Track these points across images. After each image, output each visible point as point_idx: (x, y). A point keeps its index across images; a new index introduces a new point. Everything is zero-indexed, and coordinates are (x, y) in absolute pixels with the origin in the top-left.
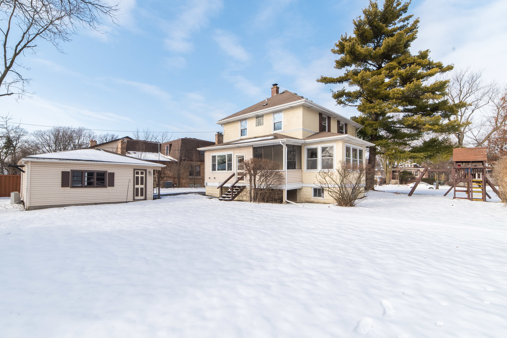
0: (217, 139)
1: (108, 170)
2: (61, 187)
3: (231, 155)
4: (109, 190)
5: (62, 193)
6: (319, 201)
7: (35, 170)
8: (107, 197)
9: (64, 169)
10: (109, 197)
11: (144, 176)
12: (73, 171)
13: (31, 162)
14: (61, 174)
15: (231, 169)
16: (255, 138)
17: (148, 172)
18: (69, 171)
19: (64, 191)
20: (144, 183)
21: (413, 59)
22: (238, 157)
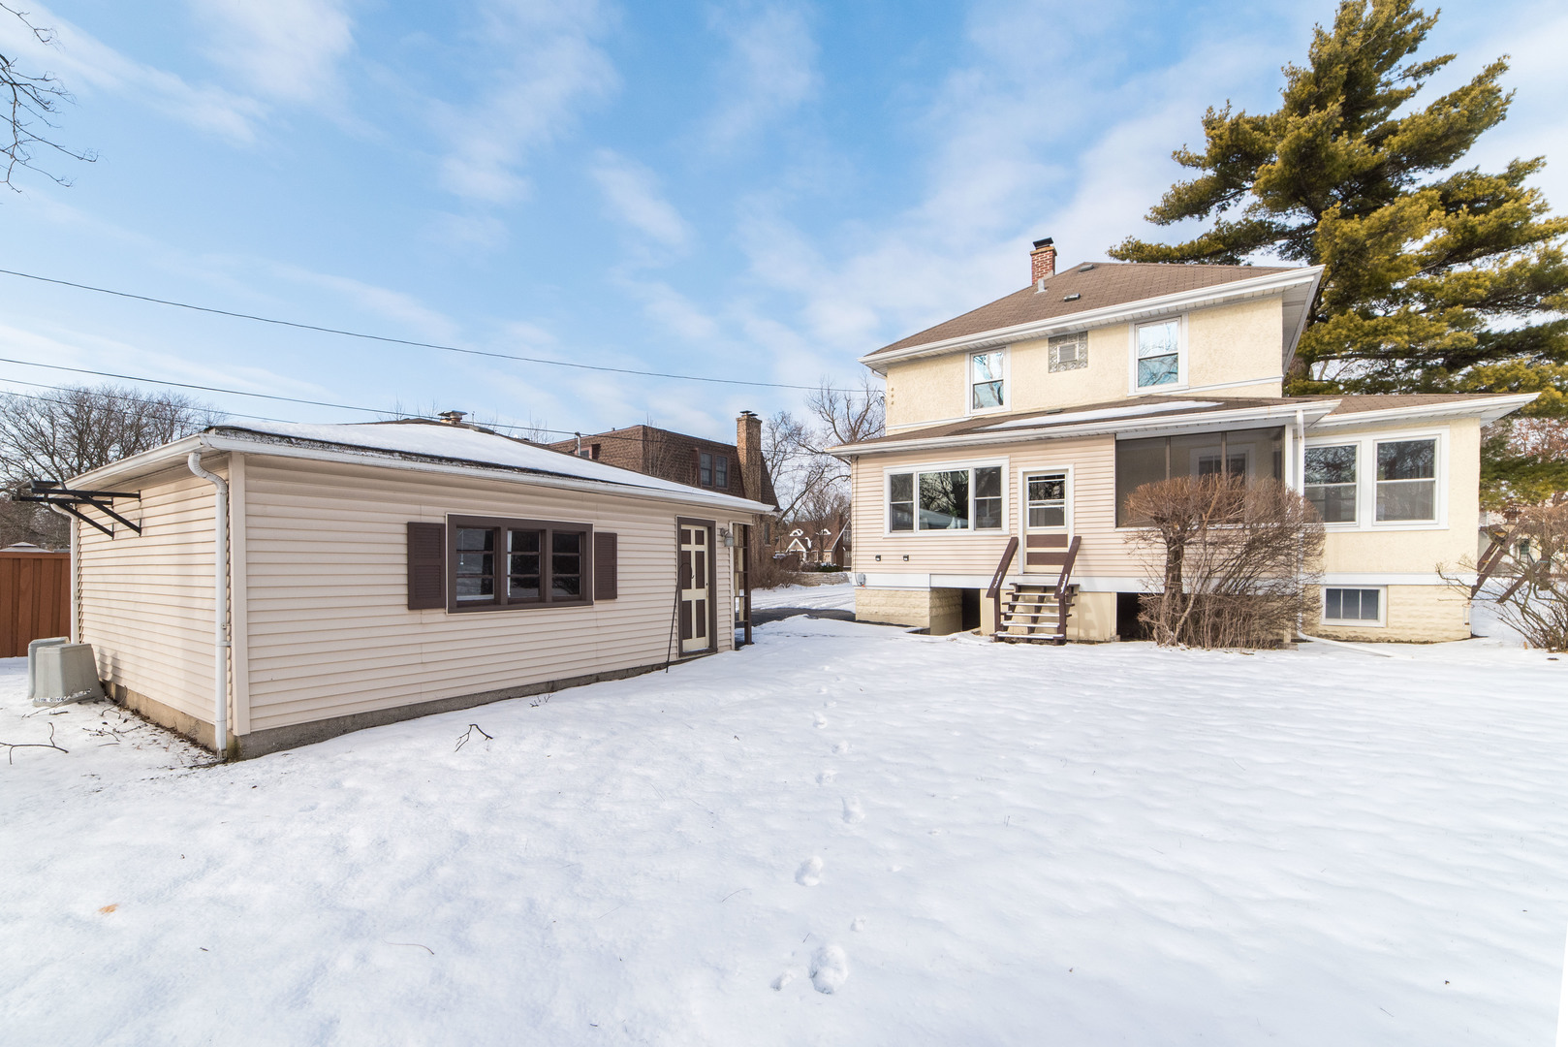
0: (744, 435)
1: (593, 521)
2: (405, 610)
3: (998, 470)
4: (600, 616)
5: (410, 640)
6: (1359, 632)
7: (270, 509)
8: (594, 647)
9: (416, 508)
10: (600, 646)
11: (704, 548)
12: (459, 523)
13: (251, 460)
14: (403, 539)
15: (997, 523)
16: (1061, 411)
17: (718, 532)
18: (440, 520)
19: (419, 629)
20: (706, 581)
21: (1493, 185)
22: (1030, 479)
